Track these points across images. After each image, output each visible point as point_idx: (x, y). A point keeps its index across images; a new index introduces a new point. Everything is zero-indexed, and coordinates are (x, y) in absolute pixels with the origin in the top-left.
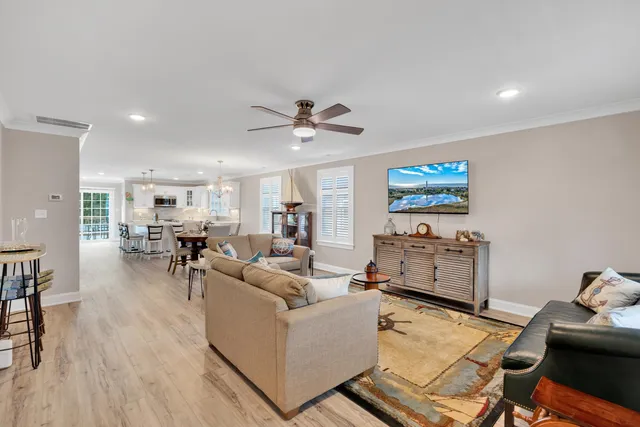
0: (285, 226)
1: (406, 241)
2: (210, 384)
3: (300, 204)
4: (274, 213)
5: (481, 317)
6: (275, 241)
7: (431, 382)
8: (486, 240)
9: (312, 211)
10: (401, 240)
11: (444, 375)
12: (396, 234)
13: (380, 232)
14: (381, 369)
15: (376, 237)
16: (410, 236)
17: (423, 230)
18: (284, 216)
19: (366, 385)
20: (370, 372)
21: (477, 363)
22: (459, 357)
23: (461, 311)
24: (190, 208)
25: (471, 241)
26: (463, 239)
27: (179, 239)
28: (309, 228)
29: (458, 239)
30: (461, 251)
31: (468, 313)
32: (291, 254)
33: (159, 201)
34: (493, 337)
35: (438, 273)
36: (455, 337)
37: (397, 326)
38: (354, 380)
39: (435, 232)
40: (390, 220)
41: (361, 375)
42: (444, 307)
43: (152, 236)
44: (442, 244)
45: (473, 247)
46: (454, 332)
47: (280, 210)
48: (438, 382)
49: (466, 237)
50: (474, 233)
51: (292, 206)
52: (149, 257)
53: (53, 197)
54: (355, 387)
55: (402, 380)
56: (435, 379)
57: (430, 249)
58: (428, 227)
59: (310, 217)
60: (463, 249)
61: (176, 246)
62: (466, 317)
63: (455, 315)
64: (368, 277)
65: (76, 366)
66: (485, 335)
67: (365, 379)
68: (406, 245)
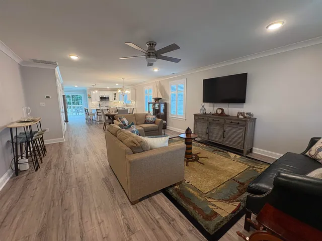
0: (154, 109)
1: (210, 117)
2: (104, 183)
3: (161, 99)
4: (149, 103)
5: (247, 157)
6: (147, 116)
7: (210, 191)
8: (254, 117)
9: (167, 102)
10: (207, 117)
11: (219, 188)
12: (205, 114)
13: (198, 112)
14: (186, 182)
15: (195, 115)
16: (213, 114)
17: (220, 112)
18: (154, 104)
19: (176, 190)
20: (180, 183)
21: (239, 182)
22: (229, 178)
23: (236, 154)
24: (115, 101)
25: (245, 117)
26: (241, 117)
27: (106, 115)
28: (165, 110)
29: (238, 116)
30: (238, 123)
31: (240, 155)
32: (154, 123)
33: (102, 98)
34: (251, 169)
35: (226, 134)
36: (230, 167)
37: (200, 160)
38: (171, 187)
39: (226, 112)
40: (203, 106)
41: (175, 185)
42: (227, 151)
43: (99, 114)
44: (229, 119)
45: (246, 121)
46: (230, 164)
47: (152, 102)
48: (214, 192)
49: (242, 116)
50: (247, 114)
51: (157, 100)
52: (99, 123)
53: (47, 97)
54: (171, 190)
55: (195, 188)
56: (213, 190)
57: (222, 121)
58: (222, 110)
59: (166, 105)
60: (239, 122)
61: (105, 118)
62: (238, 156)
63: (233, 155)
64: (186, 136)
65: (52, 171)
66: (247, 167)
67: (176, 187)
68: (210, 119)
